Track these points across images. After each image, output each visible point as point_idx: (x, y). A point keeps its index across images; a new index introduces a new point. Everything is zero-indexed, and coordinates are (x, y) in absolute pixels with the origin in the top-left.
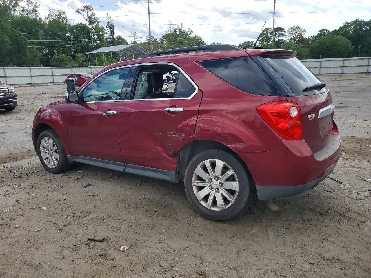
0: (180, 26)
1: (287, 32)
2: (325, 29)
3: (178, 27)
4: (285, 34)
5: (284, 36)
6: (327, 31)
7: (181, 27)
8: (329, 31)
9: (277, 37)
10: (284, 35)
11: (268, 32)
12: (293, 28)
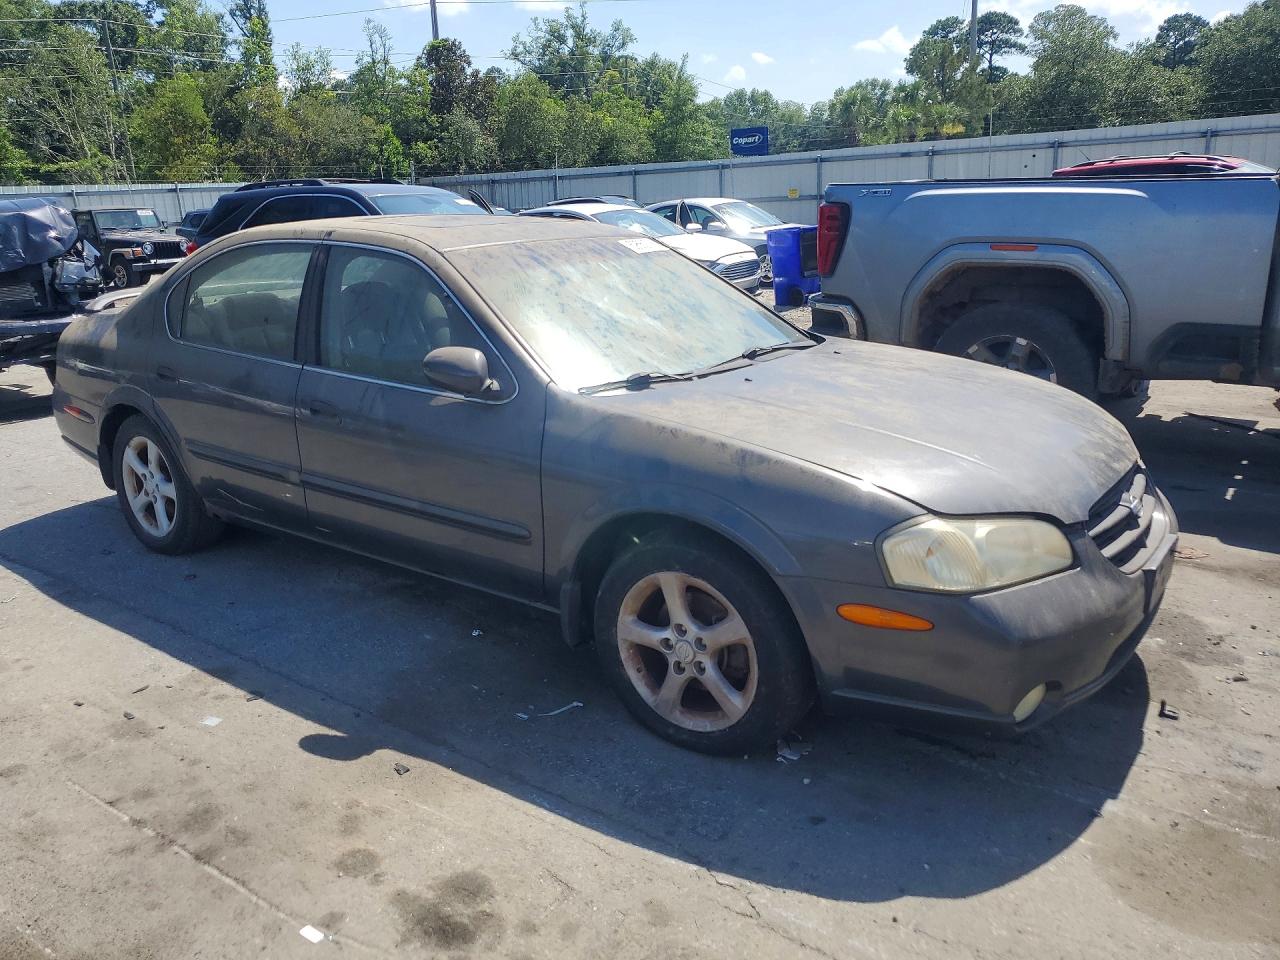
0: (577, 13)
1: (1026, 31)
2: (1188, 17)
3: (569, 17)
4: (1022, 40)
5: (1013, 50)
6: (1198, 22)
7: (581, 19)
8: (1205, 24)
9: (987, 56)
10: (1014, 45)
11: (951, 36)
12: (1056, 16)
